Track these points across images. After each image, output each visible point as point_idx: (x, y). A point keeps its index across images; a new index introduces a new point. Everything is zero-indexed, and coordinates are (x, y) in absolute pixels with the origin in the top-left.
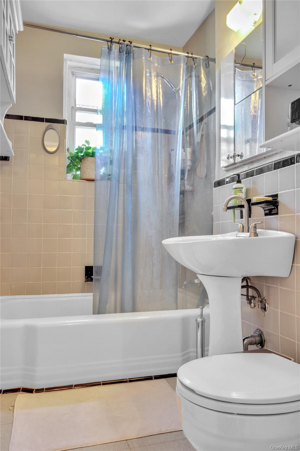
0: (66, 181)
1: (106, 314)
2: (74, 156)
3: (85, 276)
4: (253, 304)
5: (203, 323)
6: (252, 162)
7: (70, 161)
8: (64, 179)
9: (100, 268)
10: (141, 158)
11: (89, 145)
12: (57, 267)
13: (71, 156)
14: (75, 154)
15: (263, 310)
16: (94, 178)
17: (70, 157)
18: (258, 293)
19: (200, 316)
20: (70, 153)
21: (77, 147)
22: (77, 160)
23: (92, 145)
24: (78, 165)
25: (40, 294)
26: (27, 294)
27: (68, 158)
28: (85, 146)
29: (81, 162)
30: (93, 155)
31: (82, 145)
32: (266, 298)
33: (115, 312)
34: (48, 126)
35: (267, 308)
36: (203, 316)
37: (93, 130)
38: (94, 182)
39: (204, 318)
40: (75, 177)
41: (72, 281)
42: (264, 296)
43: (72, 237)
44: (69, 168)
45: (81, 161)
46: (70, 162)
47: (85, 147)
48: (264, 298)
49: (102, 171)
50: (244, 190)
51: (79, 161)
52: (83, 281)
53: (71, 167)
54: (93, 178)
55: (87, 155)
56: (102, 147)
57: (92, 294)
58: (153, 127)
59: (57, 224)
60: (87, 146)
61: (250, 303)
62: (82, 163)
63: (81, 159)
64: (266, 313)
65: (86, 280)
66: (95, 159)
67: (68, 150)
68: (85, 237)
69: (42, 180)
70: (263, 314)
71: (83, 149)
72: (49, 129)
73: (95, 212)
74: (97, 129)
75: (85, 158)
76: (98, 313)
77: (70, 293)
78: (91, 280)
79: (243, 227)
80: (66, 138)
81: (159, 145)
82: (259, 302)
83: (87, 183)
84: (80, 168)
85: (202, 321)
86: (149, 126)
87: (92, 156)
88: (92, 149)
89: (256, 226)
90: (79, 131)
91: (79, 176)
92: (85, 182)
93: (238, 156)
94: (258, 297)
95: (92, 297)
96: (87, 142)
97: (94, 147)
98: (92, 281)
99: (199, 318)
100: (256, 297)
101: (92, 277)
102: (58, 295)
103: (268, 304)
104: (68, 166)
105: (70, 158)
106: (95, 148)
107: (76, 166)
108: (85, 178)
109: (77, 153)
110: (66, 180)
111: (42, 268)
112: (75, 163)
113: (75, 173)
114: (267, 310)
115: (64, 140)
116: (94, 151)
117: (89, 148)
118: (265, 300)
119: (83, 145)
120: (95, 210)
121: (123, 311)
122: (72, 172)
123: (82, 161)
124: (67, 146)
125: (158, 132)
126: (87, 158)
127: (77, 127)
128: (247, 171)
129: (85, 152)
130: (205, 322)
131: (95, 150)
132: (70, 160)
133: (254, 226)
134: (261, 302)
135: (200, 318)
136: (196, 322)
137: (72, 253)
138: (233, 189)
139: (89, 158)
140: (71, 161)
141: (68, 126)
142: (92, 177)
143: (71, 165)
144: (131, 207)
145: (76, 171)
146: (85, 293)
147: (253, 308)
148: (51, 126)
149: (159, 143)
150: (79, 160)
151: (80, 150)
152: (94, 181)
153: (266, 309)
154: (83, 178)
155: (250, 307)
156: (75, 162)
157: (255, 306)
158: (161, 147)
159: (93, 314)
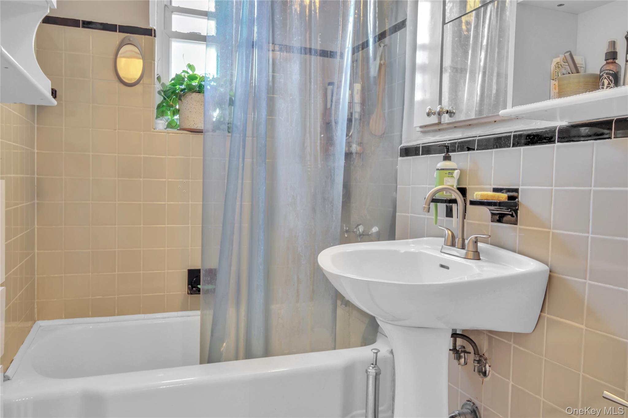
0: (154, 132)
1: (222, 362)
2: (169, 90)
3: (188, 285)
4: (462, 360)
5: (378, 377)
6: (470, 125)
7: (162, 98)
8: (152, 130)
9: (212, 273)
10: (281, 105)
11: (193, 73)
12: (142, 272)
13: (164, 90)
14: (170, 86)
15: (482, 375)
16: (202, 128)
17: (162, 91)
18: (475, 347)
19: (372, 364)
20: (161, 84)
21: (173, 76)
22: (174, 97)
23: (199, 72)
24: (175, 106)
25: (113, 315)
26: (93, 316)
27: (159, 93)
28: (188, 73)
29: (180, 101)
30: (200, 89)
31: (182, 71)
32: (486, 355)
33: (237, 358)
34: (124, 39)
35: (489, 373)
36: (377, 364)
37: (201, 47)
38: (202, 134)
39: (379, 369)
40: (170, 125)
41: (167, 292)
42: (484, 352)
43: (166, 223)
44: (161, 110)
45: (180, 99)
46: (163, 101)
47: (186, 75)
48: (483, 355)
49: (216, 114)
50: (456, 173)
51: (177, 99)
52: (184, 293)
53: (164, 109)
54: (200, 128)
55: (191, 89)
56: (215, 77)
57: (199, 312)
58: (303, 46)
59: (141, 203)
60: (191, 72)
61: (459, 358)
62: (183, 103)
63: (180, 96)
64: (486, 379)
65: (189, 292)
66: (204, 96)
67: (159, 78)
68: (189, 224)
69: (116, 130)
70: (481, 379)
71: (183, 79)
72: (125, 44)
73: (204, 183)
74: (207, 46)
75: (188, 94)
76: (209, 362)
77: (164, 311)
78: (197, 293)
79: (453, 237)
80: (154, 60)
81: (312, 84)
82: (476, 362)
83: (191, 136)
84: (179, 110)
85: (376, 374)
86: (296, 42)
87: (199, 92)
88: (198, 79)
89: (477, 240)
90: (176, 46)
91: (178, 123)
92: (187, 134)
93: (447, 112)
94: (475, 354)
95: (199, 318)
96: (190, 66)
97: (203, 76)
98: (200, 294)
99: (371, 368)
100: (470, 353)
101: (199, 286)
102: (143, 315)
103: (490, 366)
104: (159, 107)
105: (163, 94)
106: (203, 79)
107: (172, 106)
108: (187, 127)
109: (174, 85)
110: (155, 130)
111: (116, 273)
112: (171, 103)
113: (170, 117)
114: (488, 375)
115: (151, 63)
116: (203, 83)
117: (192, 78)
118: (486, 359)
119: (184, 71)
120: (203, 179)
121: (249, 355)
122: (165, 116)
123: (182, 99)
124: (157, 71)
125: (310, 54)
126: (191, 95)
127: (173, 39)
128: (460, 139)
129: (188, 85)
130: (380, 374)
131: (204, 81)
132: (162, 96)
133: (474, 240)
134: (479, 361)
135: (373, 368)
136: (366, 374)
137: (166, 248)
138: (438, 169)
139: (195, 95)
140: (165, 99)
141: (157, 40)
142: (200, 126)
143: (164, 104)
144: (265, 188)
145: (172, 116)
146: (188, 310)
147: (463, 366)
148: (129, 40)
149: (312, 81)
150: (177, 97)
151: (179, 79)
152: (202, 132)
153: (487, 372)
154: (183, 127)
155: (458, 364)
156: (171, 100)
157: (466, 364)
158: (316, 86)
159: (201, 363)
